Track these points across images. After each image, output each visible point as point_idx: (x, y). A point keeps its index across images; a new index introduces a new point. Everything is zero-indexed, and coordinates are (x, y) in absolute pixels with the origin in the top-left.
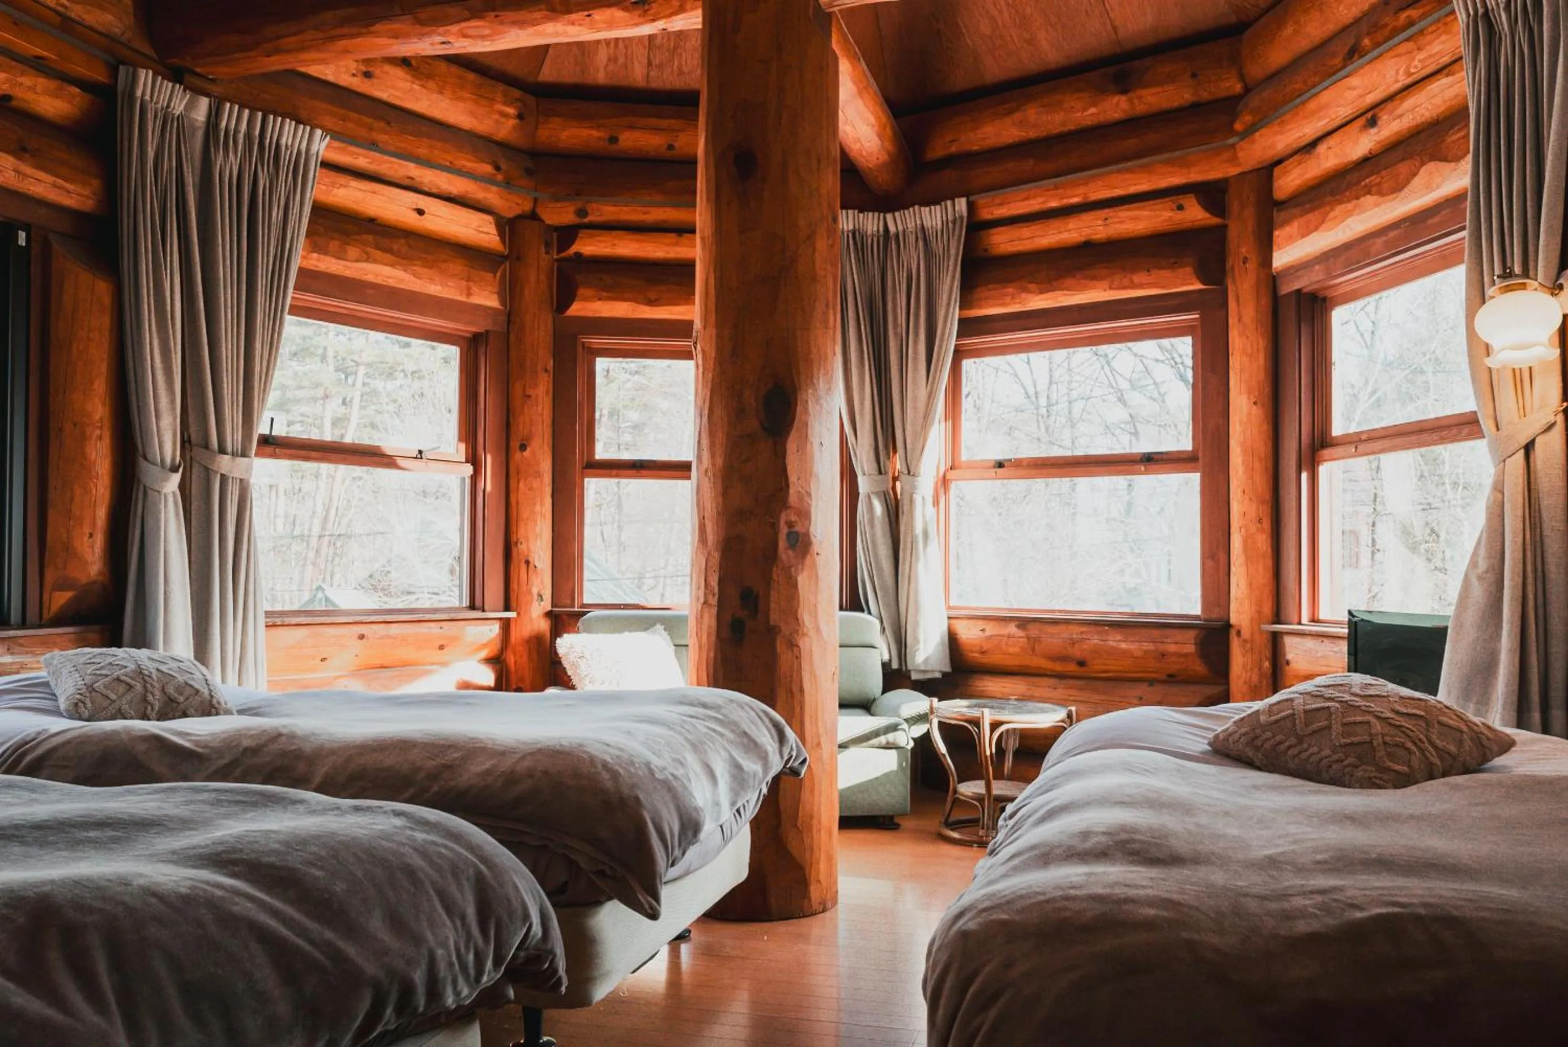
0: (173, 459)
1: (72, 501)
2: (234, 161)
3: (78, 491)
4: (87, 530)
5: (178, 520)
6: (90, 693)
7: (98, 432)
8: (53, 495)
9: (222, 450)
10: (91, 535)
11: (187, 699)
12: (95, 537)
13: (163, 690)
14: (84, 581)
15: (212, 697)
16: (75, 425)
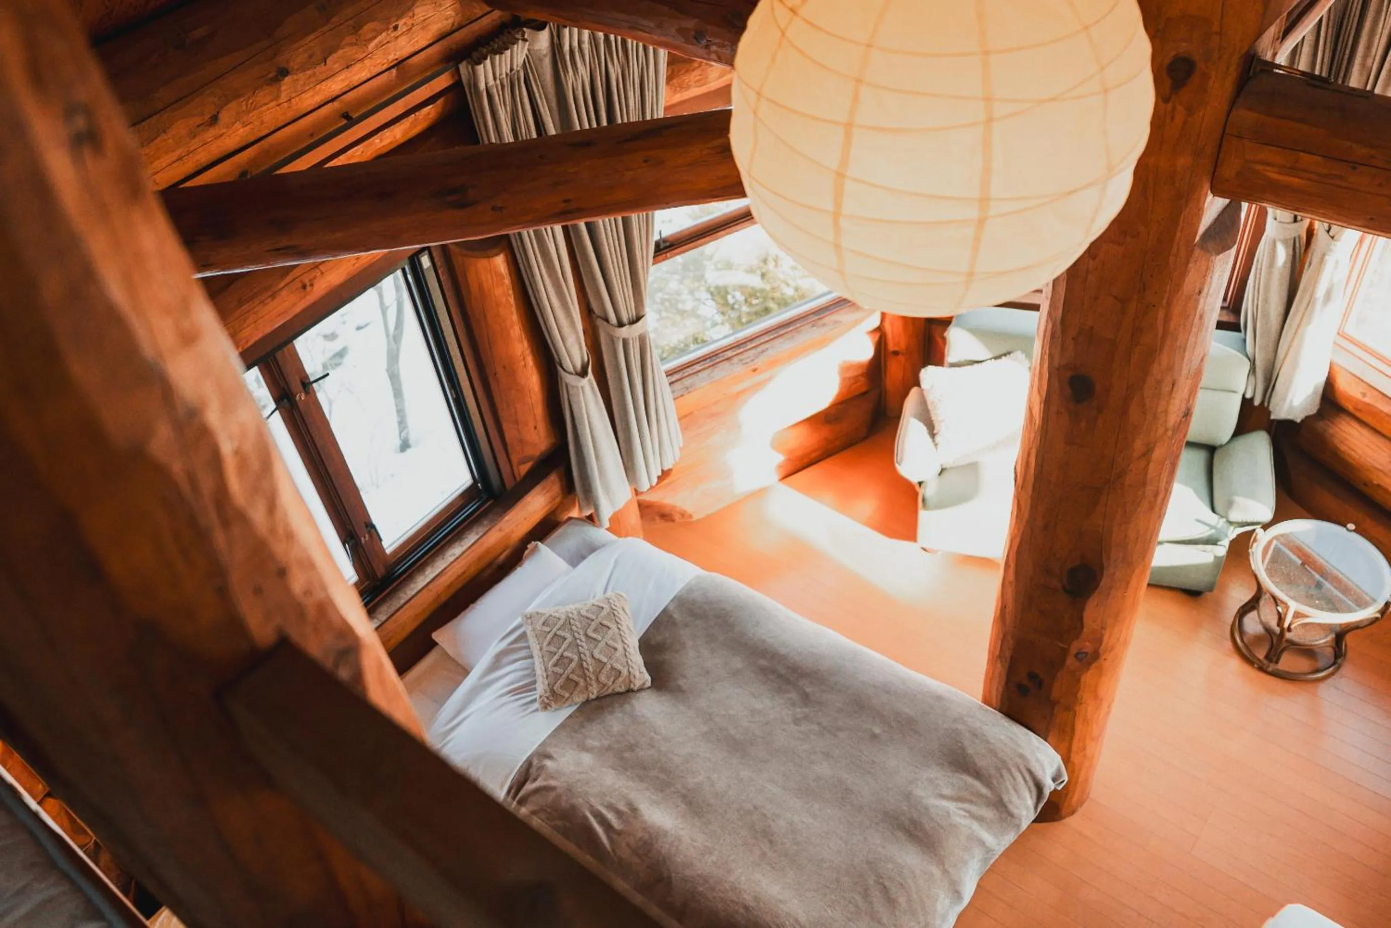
0: (582, 358)
1: (516, 412)
2: (584, 72)
3: (518, 406)
4: (531, 425)
5: (595, 395)
6: (553, 696)
7: (522, 363)
8: (502, 414)
9: (621, 325)
10: (535, 428)
11: (614, 682)
12: (538, 427)
13: (597, 679)
14: (537, 453)
15: (630, 673)
16: (504, 367)
